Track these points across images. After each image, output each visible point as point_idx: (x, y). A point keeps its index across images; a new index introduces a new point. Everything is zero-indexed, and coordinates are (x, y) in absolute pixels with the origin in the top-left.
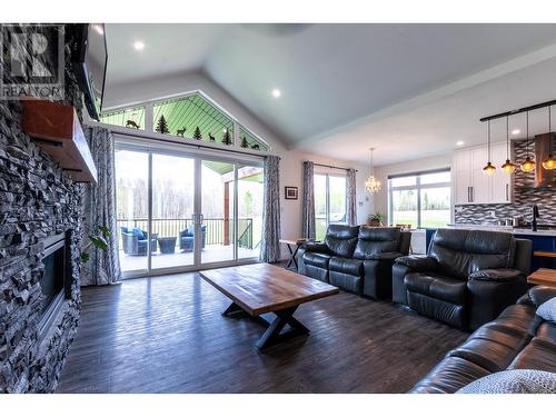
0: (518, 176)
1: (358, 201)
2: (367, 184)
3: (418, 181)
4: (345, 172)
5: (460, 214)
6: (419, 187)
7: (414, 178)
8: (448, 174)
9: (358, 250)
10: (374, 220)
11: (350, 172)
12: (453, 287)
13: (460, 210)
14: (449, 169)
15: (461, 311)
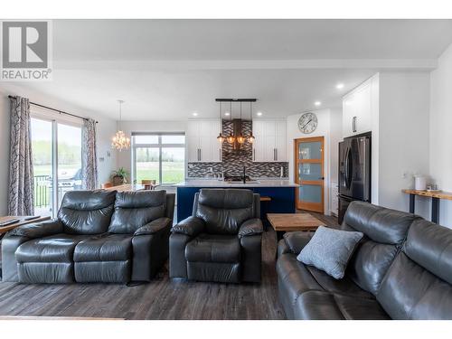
0: (225, 144)
1: (98, 156)
2: (114, 139)
3: (160, 140)
4: (82, 122)
5: (191, 170)
6: (160, 145)
7: (157, 137)
8: (183, 137)
9: (116, 222)
10: (117, 176)
11: (88, 124)
12: (231, 248)
13: (191, 166)
14: (183, 134)
15: (239, 268)
